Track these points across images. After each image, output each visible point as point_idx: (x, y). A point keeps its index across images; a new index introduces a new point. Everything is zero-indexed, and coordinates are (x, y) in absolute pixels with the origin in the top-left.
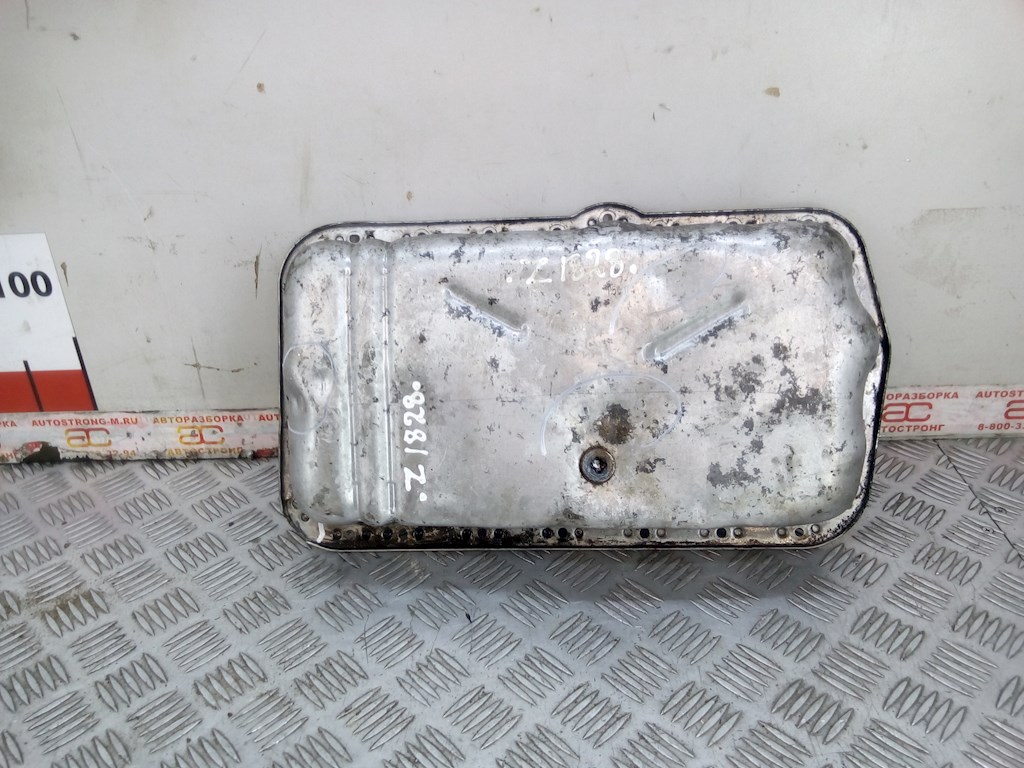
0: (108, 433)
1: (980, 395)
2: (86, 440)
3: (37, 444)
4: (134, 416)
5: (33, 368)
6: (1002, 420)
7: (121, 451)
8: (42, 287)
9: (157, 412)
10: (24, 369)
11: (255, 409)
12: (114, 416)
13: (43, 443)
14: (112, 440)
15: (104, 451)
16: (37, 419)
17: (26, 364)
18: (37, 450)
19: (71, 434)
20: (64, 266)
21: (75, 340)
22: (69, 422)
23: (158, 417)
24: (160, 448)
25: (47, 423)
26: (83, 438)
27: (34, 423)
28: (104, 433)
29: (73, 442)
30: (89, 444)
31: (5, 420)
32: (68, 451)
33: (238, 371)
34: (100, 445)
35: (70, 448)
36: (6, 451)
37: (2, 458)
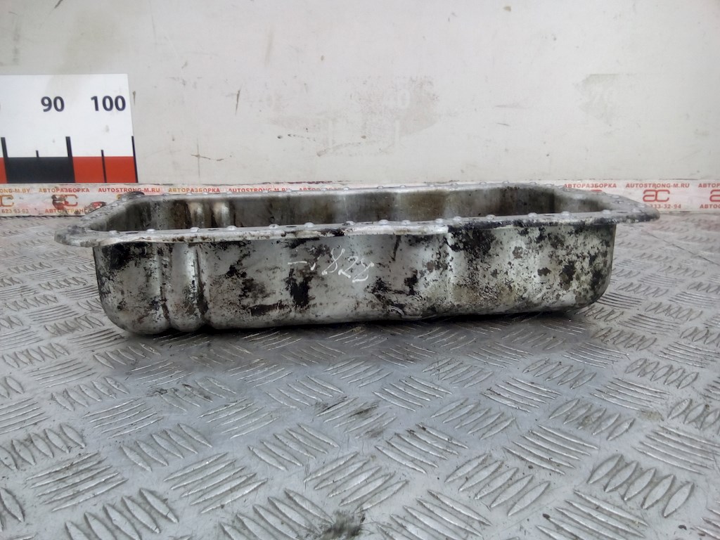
1: (628, 186)
3: (98, 203)
4: (157, 187)
5: (105, 155)
6: (642, 202)
8: (120, 105)
9: (172, 185)
10: (100, 155)
11: (227, 185)
12: (146, 187)
13: (103, 203)
16: (102, 187)
17: (102, 152)
18: (99, 207)
20: (134, 93)
21: (133, 138)
22: (120, 190)
23: (171, 188)
25: (107, 190)
27: (100, 190)
31: (83, 187)
33: (221, 160)
36: (80, 208)
37: (77, 212)
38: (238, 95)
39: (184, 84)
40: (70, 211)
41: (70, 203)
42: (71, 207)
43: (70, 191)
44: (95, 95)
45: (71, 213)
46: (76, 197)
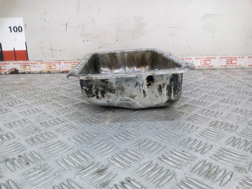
0: (30, 66)
1: (221, 58)
2: (25, 68)
3: (14, 69)
4: (36, 62)
5: (15, 50)
6: (226, 64)
7: (32, 71)
8: (20, 30)
9: (42, 61)
10: (13, 50)
11: (64, 61)
12: (32, 62)
13: (15, 69)
14: (31, 68)
15: (29, 71)
16: (14, 63)
17: (14, 48)
18: (14, 70)
19: (22, 66)
20: (26, 25)
21: (26, 43)
22: (22, 63)
23: (42, 62)
24: (41, 70)
25: (17, 64)
26: (24, 67)
27: (14, 64)
28: (29, 66)
29: (22, 68)
30: (26, 69)
31: (7, 63)
32: (21, 71)
33: (60, 51)
34: (28, 69)
35: (21, 70)
36: (6, 71)
37: (5, 73)
38: (67, 25)
39: (45, 21)
40: (3, 72)
41: (2, 69)
42: (3, 71)
43: (2, 64)
44: (10, 26)
45: (3, 73)
46: (5, 67)
